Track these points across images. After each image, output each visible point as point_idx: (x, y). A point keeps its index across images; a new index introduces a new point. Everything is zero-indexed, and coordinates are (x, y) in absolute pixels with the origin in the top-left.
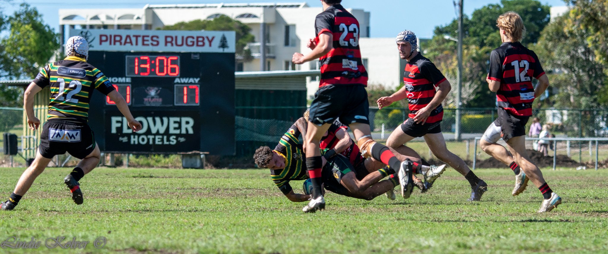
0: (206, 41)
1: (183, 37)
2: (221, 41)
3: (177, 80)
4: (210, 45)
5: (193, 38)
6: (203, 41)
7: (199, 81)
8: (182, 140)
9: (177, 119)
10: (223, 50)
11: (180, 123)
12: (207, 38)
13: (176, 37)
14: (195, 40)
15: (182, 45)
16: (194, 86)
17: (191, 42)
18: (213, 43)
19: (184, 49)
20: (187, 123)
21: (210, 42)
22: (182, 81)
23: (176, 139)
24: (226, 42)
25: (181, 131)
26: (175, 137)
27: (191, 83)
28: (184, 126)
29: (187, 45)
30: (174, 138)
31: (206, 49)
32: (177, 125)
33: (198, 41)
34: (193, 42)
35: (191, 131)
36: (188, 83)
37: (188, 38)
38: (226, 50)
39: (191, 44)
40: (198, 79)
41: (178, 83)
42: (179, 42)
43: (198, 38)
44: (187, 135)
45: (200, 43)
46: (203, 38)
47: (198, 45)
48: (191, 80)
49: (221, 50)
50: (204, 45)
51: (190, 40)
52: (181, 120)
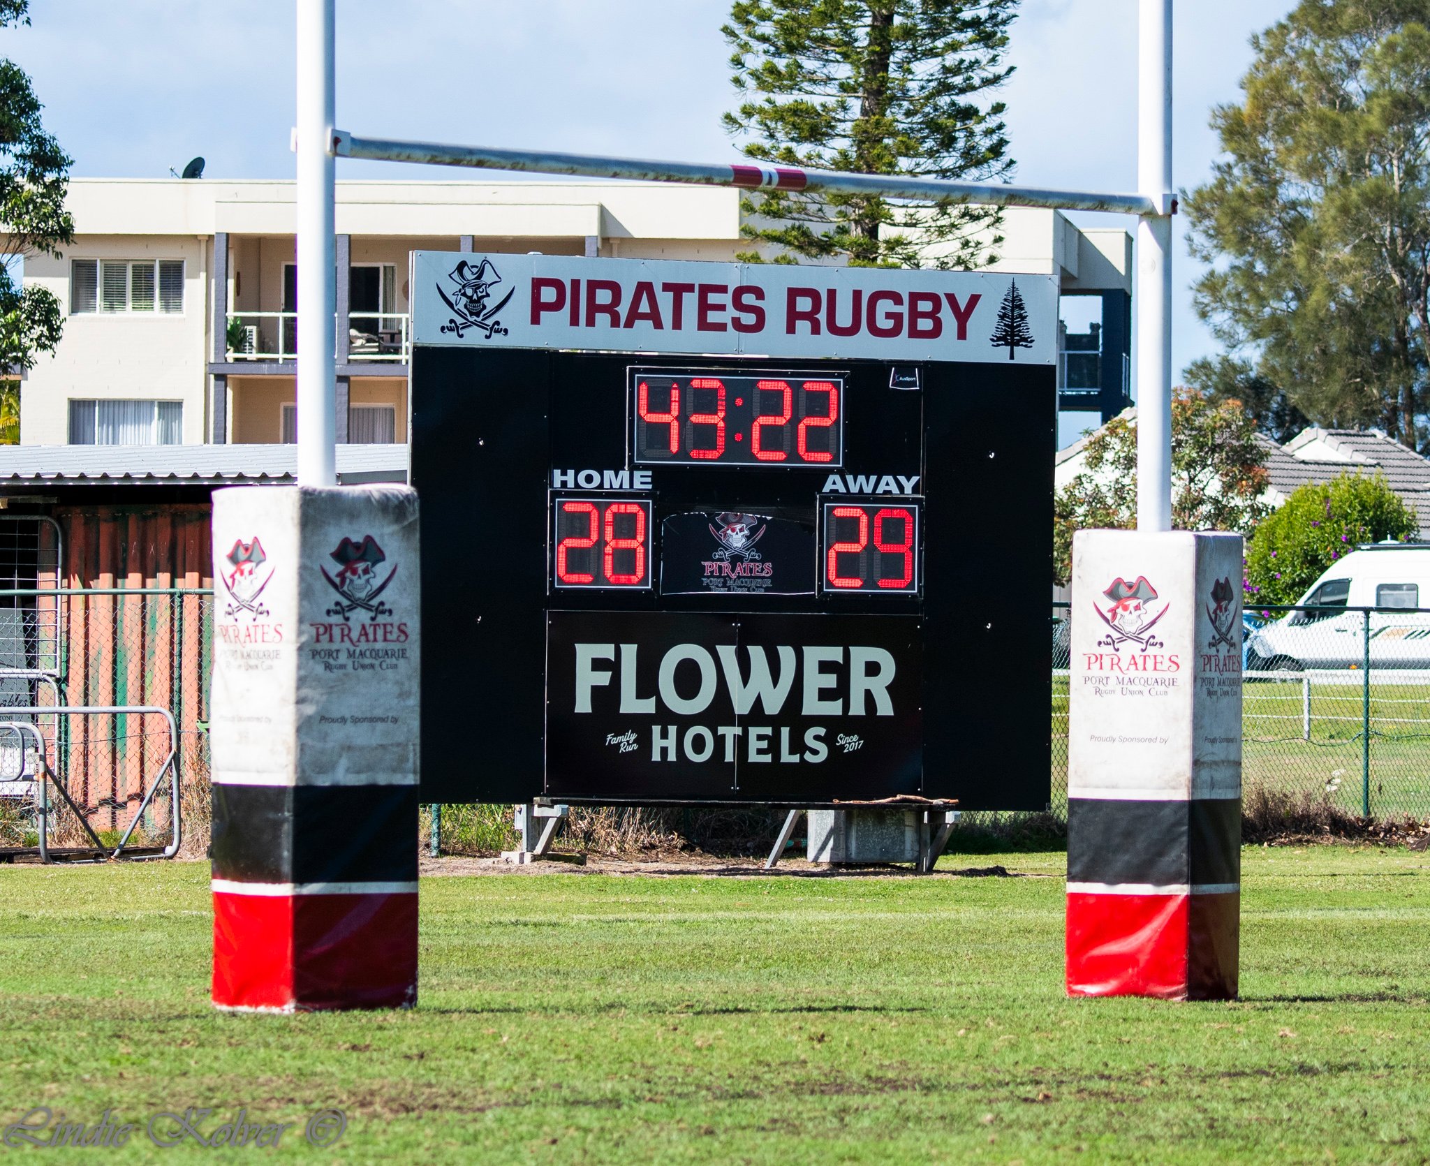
0: (946, 314)
1: (857, 295)
2: (1002, 317)
3: (833, 483)
4: (962, 334)
5: (896, 298)
6: (933, 315)
7: (915, 489)
8: (851, 743)
9: (834, 654)
10: (1012, 357)
11: (841, 670)
12: (951, 298)
13: (832, 294)
14: (904, 309)
15: (853, 330)
16: (897, 510)
17: (889, 316)
18: (971, 324)
19: (864, 347)
20: (873, 669)
21: (962, 317)
22: (854, 489)
23: (828, 740)
24: (1023, 318)
25: (846, 706)
26: (821, 731)
27: (887, 498)
28: (859, 683)
29: (875, 331)
30: (817, 738)
31: (946, 349)
32: (830, 681)
33: (915, 315)
34: (897, 317)
35: (885, 707)
36: (874, 497)
37: (876, 297)
38: (1023, 356)
39: (889, 324)
40: (915, 479)
41: (835, 496)
42: (844, 318)
43: (915, 297)
44: (869, 724)
45: (925, 324)
46: (934, 298)
47: (914, 333)
48: (888, 484)
49: (1000, 355)
50: (936, 332)
51: (884, 306)
52: (847, 655)
